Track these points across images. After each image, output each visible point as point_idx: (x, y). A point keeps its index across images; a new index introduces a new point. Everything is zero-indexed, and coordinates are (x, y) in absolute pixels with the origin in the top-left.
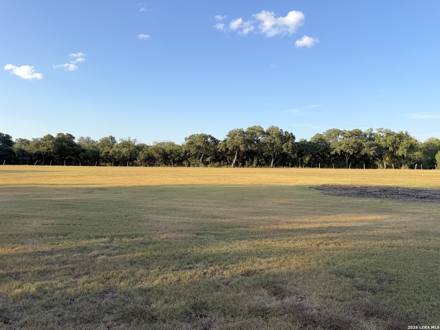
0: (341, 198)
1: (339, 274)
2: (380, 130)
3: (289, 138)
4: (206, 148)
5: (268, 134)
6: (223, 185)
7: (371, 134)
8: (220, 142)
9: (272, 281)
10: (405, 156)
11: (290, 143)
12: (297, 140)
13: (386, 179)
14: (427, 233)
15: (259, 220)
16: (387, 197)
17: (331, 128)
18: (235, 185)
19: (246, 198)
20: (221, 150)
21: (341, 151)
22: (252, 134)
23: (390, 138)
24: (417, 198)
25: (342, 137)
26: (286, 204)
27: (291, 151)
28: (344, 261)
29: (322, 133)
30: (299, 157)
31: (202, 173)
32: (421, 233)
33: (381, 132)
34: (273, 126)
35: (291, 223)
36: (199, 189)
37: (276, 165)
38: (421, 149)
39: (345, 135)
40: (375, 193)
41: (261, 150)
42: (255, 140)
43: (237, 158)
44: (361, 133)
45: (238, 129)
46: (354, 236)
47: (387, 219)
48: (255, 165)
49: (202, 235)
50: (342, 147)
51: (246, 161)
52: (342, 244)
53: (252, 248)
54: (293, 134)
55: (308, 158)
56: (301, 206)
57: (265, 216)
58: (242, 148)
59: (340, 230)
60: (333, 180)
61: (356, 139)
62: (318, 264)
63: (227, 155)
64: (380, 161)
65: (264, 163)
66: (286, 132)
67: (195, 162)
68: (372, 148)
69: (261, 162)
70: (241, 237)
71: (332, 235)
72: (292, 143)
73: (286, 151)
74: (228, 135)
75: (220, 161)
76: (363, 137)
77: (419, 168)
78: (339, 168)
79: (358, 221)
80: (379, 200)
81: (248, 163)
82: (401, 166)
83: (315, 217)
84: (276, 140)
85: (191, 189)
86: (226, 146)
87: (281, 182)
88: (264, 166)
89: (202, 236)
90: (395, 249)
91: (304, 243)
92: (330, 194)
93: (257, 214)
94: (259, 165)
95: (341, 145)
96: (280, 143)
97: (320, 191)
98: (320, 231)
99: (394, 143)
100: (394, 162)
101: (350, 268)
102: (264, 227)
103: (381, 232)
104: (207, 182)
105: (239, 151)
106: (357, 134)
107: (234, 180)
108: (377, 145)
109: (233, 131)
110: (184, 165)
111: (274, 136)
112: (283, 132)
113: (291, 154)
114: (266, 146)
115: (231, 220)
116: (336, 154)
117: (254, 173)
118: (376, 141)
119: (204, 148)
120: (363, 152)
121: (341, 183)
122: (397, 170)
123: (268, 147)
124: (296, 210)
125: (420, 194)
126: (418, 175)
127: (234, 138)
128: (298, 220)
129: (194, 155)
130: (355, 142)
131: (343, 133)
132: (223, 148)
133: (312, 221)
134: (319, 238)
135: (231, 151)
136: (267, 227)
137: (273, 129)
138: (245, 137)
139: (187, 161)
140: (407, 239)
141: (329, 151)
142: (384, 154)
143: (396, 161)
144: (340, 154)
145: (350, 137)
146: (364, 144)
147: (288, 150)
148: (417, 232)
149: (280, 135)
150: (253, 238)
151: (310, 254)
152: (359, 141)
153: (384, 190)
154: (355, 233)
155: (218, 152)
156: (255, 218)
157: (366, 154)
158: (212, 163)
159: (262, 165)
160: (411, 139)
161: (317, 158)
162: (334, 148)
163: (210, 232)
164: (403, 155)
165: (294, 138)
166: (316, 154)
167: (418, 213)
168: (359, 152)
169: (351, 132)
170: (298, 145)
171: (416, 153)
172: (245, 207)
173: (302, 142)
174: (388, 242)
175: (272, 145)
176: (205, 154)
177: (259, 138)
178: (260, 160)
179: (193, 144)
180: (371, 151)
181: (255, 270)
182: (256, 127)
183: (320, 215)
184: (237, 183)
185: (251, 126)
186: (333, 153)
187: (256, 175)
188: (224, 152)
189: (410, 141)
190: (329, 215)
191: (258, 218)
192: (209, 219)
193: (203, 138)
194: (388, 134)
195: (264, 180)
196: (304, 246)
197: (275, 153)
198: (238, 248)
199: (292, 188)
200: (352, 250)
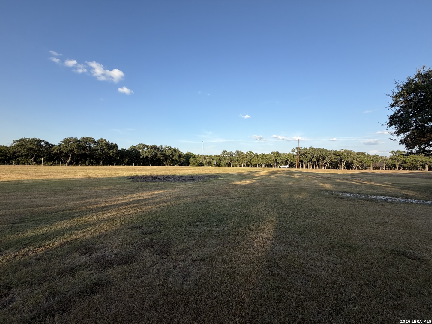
0: (143, 182)
1: (133, 228)
2: (166, 146)
3: (114, 147)
4: (39, 150)
5: (98, 143)
6: (53, 179)
7: (162, 148)
8: (55, 146)
9: (84, 245)
10: (177, 160)
11: (115, 150)
12: (120, 149)
13: (168, 171)
14: (181, 197)
15: (83, 203)
16: (167, 181)
17: (140, 143)
18: (66, 179)
19: (75, 188)
20: (56, 152)
21: (146, 156)
22: (85, 142)
23: (171, 150)
24: (180, 180)
25: (147, 149)
26: (107, 189)
27: (116, 155)
28: (138, 219)
29: (136, 146)
30: (121, 159)
31: (32, 170)
32: (179, 198)
33: (166, 147)
34: (102, 138)
35: (108, 202)
36: (26, 184)
37: (105, 164)
38: (183, 157)
39: (148, 148)
40: (161, 179)
41: (92, 154)
42: (88, 147)
43: (71, 159)
44: (157, 147)
45: (72, 138)
46: (146, 204)
47: (165, 192)
48: (87, 164)
49: (21, 223)
50: (147, 154)
51: (80, 161)
52: (139, 210)
53: (72, 225)
54: (117, 145)
55: (126, 160)
56: (118, 189)
57: (89, 199)
58: (76, 151)
59: (139, 201)
60: (141, 173)
61: (154, 150)
62: (122, 225)
63: (61, 156)
64: (166, 162)
65: (95, 162)
66: (112, 143)
67: (26, 161)
68: (162, 155)
69: (93, 162)
70: (63, 218)
71: (134, 205)
72: (116, 150)
73: (112, 155)
74: (62, 141)
75: (54, 161)
76: (158, 149)
77: (182, 165)
78: (145, 165)
79: (150, 195)
80: (163, 183)
81: (81, 162)
82: (175, 165)
83: (125, 196)
84: (105, 148)
85: (15, 185)
86: (60, 149)
87: (106, 175)
88: (95, 164)
89: (20, 225)
90: (166, 207)
91: (115, 213)
92: (137, 181)
93: (82, 199)
94: (91, 164)
95: (146, 153)
96: (108, 150)
97: (132, 180)
98: (127, 204)
99: (172, 153)
100: (172, 163)
101: (141, 223)
102: (86, 208)
103: (161, 199)
104: (38, 178)
105: (73, 154)
106: (155, 147)
107: (66, 175)
108: (164, 154)
109: (67, 139)
110: (12, 164)
111: (103, 145)
112: (109, 143)
113: (115, 157)
114: (97, 151)
115: (56, 206)
116: (143, 158)
117: (85, 170)
118: (164, 152)
119: (37, 149)
120: (157, 157)
121: (145, 174)
122: (174, 166)
123: (98, 152)
124: (114, 192)
125: (181, 178)
126: (182, 169)
127: (68, 144)
128: (114, 199)
129: (25, 155)
130: (154, 152)
131: (147, 147)
132: (57, 150)
133: (123, 198)
134: (125, 209)
135: (65, 153)
136: (89, 207)
137: (102, 140)
138: (79, 143)
139: (16, 159)
140: (172, 201)
141: (139, 156)
142: (168, 159)
143: (173, 162)
144: (145, 158)
145: (151, 149)
146: (158, 153)
147: (114, 155)
148: (177, 197)
149: (107, 144)
150: (74, 217)
151: (117, 220)
152: (156, 151)
153: (166, 177)
154: (147, 202)
155: (53, 153)
156: (79, 202)
157: (159, 158)
158: (45, 162)
159: (93, 164)
160: (180, 151)
161: (132, 159)
162: (142, 155)
163: (31, 219)
164: (176, 159)
165: (117, 147)
166: (132, 157)
167: (179, 188)
168: (155, 157)
169: (151, 146)
170: (120, 152)
171: (182, 159)
172: (72, 195)
173: (123, 150)
174: (162, 205)
175: (101, 151)
176: (37, 155)
177: (91, 145)
178: (92, 161)
179: (24, 146)
180: (161, 157)
181: (71, 241)
182: (88, 137)
183: (129, 194)
184: (68, 177)
185: (84, 137)
186: (141, 157)
187: (87, 171)
188: (58, 154)
189: (179, 153)
190: (134, 194)
191: (82, 202)
192: (32, 208)
193: (35, 141)
194: (170, 148)
195: (93, 174)
196: (114, 215)
197: (104, 156)
198: (58, 227)
199: (113, 178)
200: (144, 212)
